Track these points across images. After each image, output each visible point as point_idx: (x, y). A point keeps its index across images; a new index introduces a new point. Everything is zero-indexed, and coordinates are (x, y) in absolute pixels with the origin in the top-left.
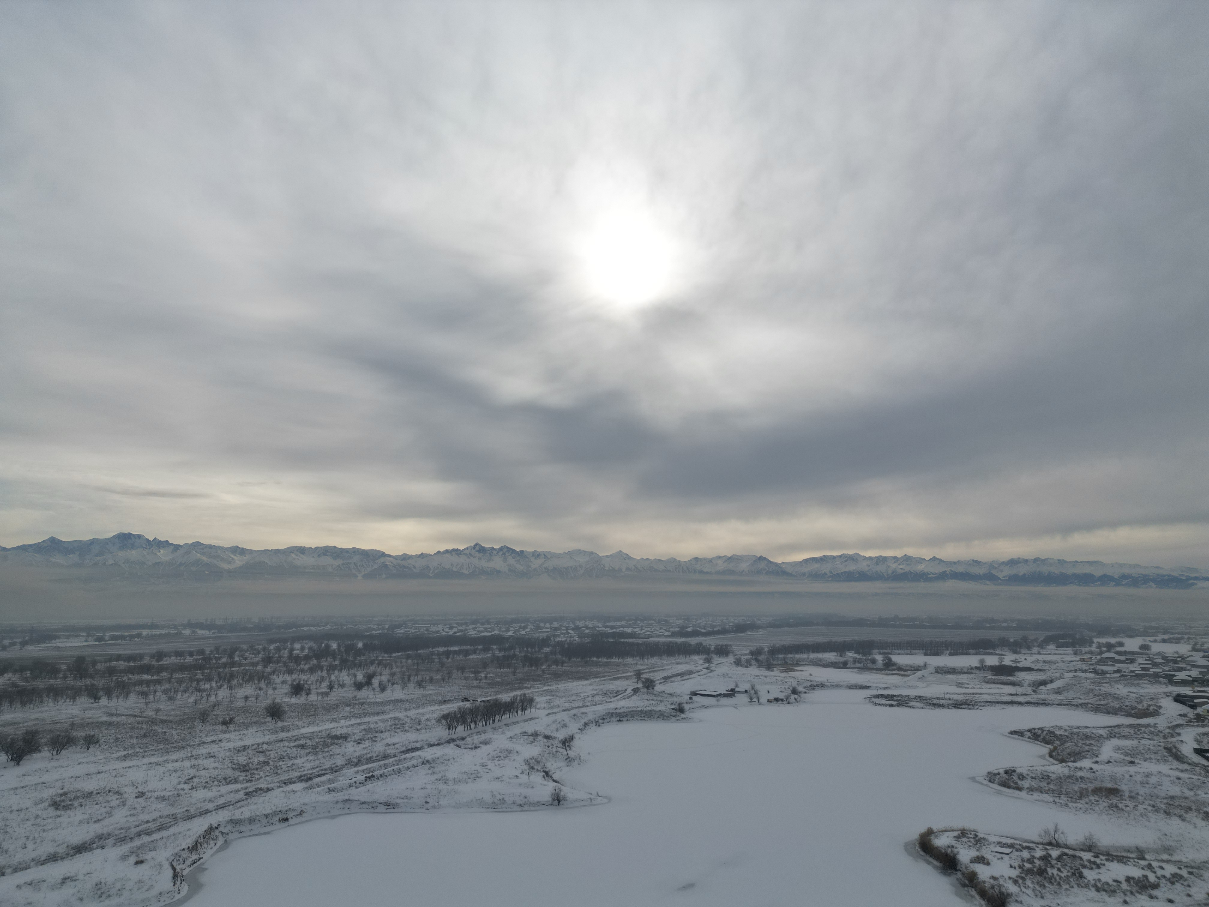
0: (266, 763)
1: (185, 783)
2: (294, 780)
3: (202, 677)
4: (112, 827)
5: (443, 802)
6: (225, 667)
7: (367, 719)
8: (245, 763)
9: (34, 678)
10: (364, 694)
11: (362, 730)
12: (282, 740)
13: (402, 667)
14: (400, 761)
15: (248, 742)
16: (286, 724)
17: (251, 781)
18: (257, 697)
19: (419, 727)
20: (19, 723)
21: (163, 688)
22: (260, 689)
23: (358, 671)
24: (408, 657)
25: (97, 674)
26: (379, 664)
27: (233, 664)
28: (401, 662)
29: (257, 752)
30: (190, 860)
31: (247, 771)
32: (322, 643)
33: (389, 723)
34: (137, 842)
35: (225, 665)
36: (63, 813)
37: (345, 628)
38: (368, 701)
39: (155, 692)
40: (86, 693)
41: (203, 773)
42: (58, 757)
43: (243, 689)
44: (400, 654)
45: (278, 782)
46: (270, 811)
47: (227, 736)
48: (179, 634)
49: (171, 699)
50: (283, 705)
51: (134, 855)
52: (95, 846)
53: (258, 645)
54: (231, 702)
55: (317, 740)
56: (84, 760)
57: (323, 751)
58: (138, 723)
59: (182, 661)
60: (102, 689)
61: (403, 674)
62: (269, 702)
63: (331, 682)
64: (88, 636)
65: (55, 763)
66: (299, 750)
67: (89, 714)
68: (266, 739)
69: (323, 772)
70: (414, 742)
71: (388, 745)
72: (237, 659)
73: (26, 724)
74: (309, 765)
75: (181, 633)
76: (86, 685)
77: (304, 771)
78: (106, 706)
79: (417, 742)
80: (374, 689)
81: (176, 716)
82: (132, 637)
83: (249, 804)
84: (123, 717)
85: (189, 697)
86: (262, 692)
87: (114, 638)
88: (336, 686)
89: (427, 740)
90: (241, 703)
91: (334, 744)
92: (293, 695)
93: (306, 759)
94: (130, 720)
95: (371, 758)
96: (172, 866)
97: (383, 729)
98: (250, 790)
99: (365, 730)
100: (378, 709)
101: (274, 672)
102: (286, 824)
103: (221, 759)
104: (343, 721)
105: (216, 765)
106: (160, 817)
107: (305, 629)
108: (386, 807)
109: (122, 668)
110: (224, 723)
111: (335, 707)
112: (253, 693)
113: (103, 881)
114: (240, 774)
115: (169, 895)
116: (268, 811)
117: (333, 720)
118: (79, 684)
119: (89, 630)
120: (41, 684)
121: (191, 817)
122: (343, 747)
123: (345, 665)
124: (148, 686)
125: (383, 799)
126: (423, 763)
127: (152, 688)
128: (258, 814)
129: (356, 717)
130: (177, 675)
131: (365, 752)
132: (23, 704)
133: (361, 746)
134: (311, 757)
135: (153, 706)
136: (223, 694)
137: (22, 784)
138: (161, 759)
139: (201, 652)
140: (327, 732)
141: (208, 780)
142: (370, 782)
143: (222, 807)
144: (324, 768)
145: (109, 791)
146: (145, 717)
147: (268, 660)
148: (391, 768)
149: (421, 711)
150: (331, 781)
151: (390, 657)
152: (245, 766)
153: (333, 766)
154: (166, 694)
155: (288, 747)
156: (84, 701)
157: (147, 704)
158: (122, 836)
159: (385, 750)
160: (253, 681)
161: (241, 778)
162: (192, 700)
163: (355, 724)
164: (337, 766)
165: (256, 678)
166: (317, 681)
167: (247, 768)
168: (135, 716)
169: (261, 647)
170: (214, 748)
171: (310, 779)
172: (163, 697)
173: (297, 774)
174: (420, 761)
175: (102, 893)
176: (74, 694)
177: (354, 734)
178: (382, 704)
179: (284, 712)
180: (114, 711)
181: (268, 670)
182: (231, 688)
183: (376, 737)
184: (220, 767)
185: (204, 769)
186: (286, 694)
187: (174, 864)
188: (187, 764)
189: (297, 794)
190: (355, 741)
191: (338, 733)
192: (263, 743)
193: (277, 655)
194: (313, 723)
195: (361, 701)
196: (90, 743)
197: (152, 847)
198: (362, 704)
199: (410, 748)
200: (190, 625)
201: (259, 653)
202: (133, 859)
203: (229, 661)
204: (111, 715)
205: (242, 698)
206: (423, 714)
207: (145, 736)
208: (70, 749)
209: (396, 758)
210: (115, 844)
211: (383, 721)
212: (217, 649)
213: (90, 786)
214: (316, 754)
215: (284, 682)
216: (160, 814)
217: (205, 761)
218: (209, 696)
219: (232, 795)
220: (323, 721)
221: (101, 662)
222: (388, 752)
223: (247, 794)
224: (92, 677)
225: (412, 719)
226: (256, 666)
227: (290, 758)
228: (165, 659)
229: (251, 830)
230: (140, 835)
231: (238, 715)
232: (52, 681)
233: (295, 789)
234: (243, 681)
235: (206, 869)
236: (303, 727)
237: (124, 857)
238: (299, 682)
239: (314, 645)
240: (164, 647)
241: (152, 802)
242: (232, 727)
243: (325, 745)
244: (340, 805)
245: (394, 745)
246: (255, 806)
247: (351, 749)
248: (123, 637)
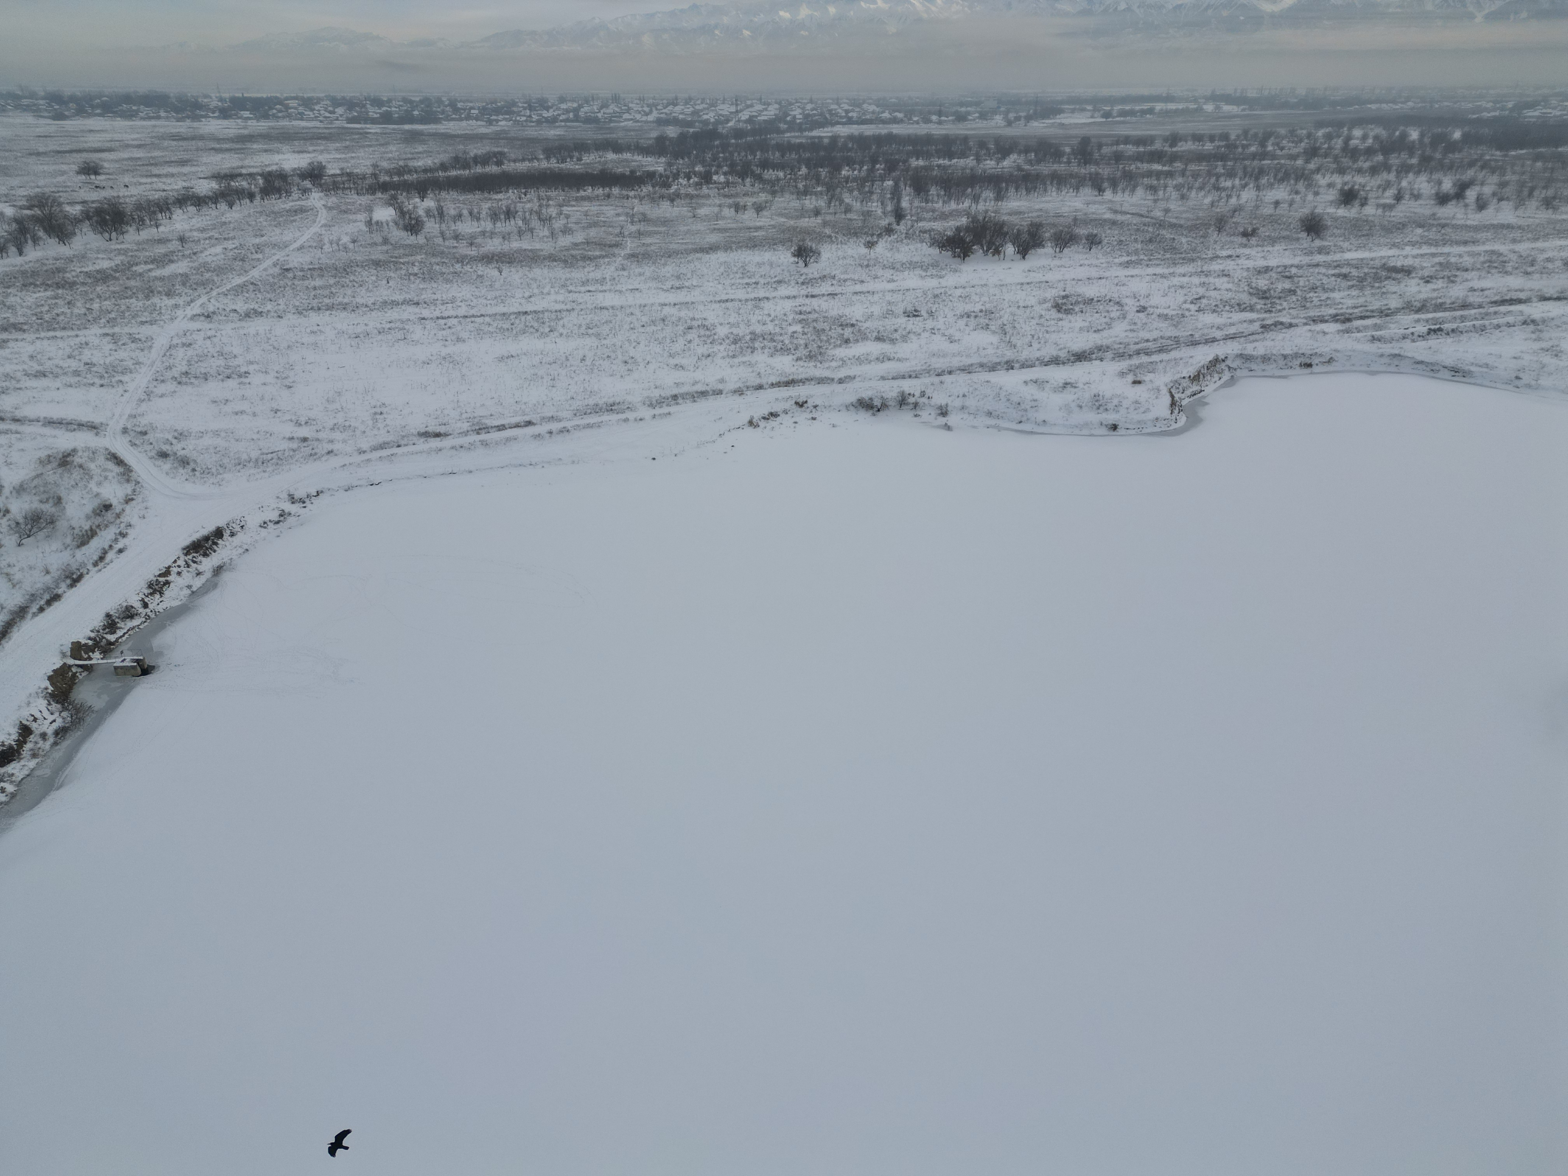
0: (1292, 292)
1: (1192, 303)
2: (1326, 318)
3: (1223, 171)
4: (1110, 340)
5: (1544, 381)
6: (1253, 159)
7: (1446, 249)
8: (1265, 288)
9: (1039, 161)
10: (1450, 211)
11: (1436, 264)
12: (1317, 265)
13: (1523, 173)
14: (1487, 314)
15: (1273, 263)
16: (1326, 243)
17: (1271, 311)
18: (1291, 204)
19: (1529, 269)
20: (1025, 213)
21: (1174, 182)
22: (1297, 193)
23: (1445, 175)
24: (1537, 158)
25: (1102, 160)
26: (1482, 168)
27: (1263, 155)
28: (1523, 166)
29: (1283, 276)
30: (1191, 390)
31: (1267, 298)
32: (1395, 130)
33: (1482, 259)
34: (1135, 361)
35: (1254, 156)
36: (1064, 316)
37: (1437, 106)
38: (1454, 222)
39: (1166, 187)
40: (1090, 183)
41: (1213, 294)
42: (1061, 255)
43: (1273, 191)
44: (1524, 151)
45: (1305, 318)
46: (1291, 352)
47: (1247, 251)
48: (1199, 110)
49: (1183, 197)
50: (1326, 217)
51: (1132, 373)
52: (1094, 356)
53: (1302, 129)
54: (1257, 207)
55: (1366, 270)
56: (1086, 262)
57: (1373, 287)
58: (1145, 225)
59: (1200, 148)
60: (1108, 179)
61: (1522, 184)
62: (1306, 211)
63: (1399, 191)
64: (1095, 110)
65: (1057, 262)
66: (1339, 280)
67: (1093, 208)
68: (1296, 261)
69: (1368, 314)
70: (1516, 291)
71: (1472, 290)
72: (1270, 148)
73: (1030, 215)
74: (1350, 302)
75: (1202, 109)
76: (1090, 174)
77: (1342, 308)
78: (1111, 201)
79: (1522, 290)
80: (1466, 206)
81: (1188, 219)
82: (1143, 112)
83: (1264, 339)
84: (1129, 216)
85: (1205, 196)
86: (1299, 196)
87: (1123, 113)
88: (1407, 197)
89: (1539, 290)
90: (1268, 210)
91: (1390, 278)
92: (1341, 204)
93: (1346, 293)
94: (1135, 220)
95: (1441, 304)
96: (1171, 392)
97: (1469, 266)
98: (1269, 322)
99: (1440, 264)
100: (1467, 236)
101: (1318, 170)
102: (1309, 370)
103: (1236, 280)
104: (1408, 248)
105: (1230, 286)
106: (1162, 338)
107: (1373, 107)
108: (1453, 373)
109: (1130, 153)
110: (1245, 234)
111: (1401, 227)
112: (1287, 197)
113: (1101, 394)
114: (1258, 301)
115: (1166, 422)
116: (1288, 351)
117: (1394, 245)
118: (1083, 171)
119: (1096, 102)
120: (1045, 168)
121: (1194, 343)
122: (1402, 285)
123: (1426, 164)
124: (1158, 179)
125: (1449, 362)
126: (1525, 323)
127: (1162, 182)
128: (1274, 352)
129: (1431, 244)
130: (1193, 167)
131: (1435, 295)
132: (1028, 191)
133: (1430, 286)
134: (1354, 292)
135: (1162, 205)
136: (1248, 196)
137: (1028, 280)
138: (1166, 271)
139: (1225, 137)
140: (1383, 261)
141: (1218, 303)
142: (1435, 336)
143: (1233, 337)
144: (1370, 308)
145: (1110, 301)
146: (1152, 218)
147: (1312, 152)
148: (1472, 323)
149: (1539, 244)
150: (1377, 327)
151: (1506, 156)
152: (1265, 292)
153: (1383, 308)
154: (1178, 190)
155: (1324, 274)
156: (1087, 192)
157: (1155, 201)
158: (1121, 351)
159: (1467, 296)
160: (1288, 181)
161: (1259, 307)
162: (1208, 201)
163: (1426, 254)
164: (1389, 309)
165: (1293, 176)
166: (1379, 187)
167: (1268, 295)
168: (1142, 216)
169: (1304, 132)
170: (1230, 265)
171: (1349, 320)
172: (1175, 195)
173: (1332, 311)
174: (1521, 318)
175: (1100, 405)
176: (1077, 183)
177: (1423, 268)
178: (1476, 229)
179: (1326, 228)
180: (1118, 208)
181: (1312, 166)
182: (1258, 188)
183: (1456, 276)
184: (1234, 289)
185: (1215, 289)
186: (1332, 202)
187: (1173, 391)
188: (1196, 280)
189: (1328, 337)
190: (1422, 278)
191: (1399, 264)
192: (1292, 266)
193: (1326, 146)
194: (1364, 247)
195: (1443, 221)
196: (1092, 243)
197: (1151, 368)
198: (1443, 226)
199: (1508, 298)
200: (1214, 98)
201: (1301, 141)
202: (1130, 378)
203: (1260, 150)
204: (1116, 212)
205: (1271, 203)
206: (1543, 251)
207: (1151, 241)
208: (1072, 247)
209: (1481, 310)
210: (1113, 359)
211: (1472, 254)
212: (1246, 133)
213: (1091, 291)
214: (1362, 289)
215: (1330, 185)
216: (1162, 334)
217: (1217, 280)
218: (1229, 197)
219: (1245, 325)
220: (1379, 245)
221: (1107, 145)
222: (1471, 299)
223: (1263, 327)
224: (1097, 163)
225: (1521, 256)
226: (1295, 160)
227: (1325, 290)
228: (1180, 144)
229: (1264, 370)
230: (1139, 354)
231: (1264, 226)
232: (1056, 167)
233: (1326, 330)
234: (1275, 179)
235: (1207, 404)
236: (1350, 250)
237: (1122, 374)
238: (1353, 186)
239: (1384, 132)
240: (1181, 127)
241: (1154, 320)
242: (1254, 241)
243: (1377, 278)
244: (1385, 360)
245: (1482, 290)
246: (1272, 343)
247: (1413, 289)
248: (1132, 113)
